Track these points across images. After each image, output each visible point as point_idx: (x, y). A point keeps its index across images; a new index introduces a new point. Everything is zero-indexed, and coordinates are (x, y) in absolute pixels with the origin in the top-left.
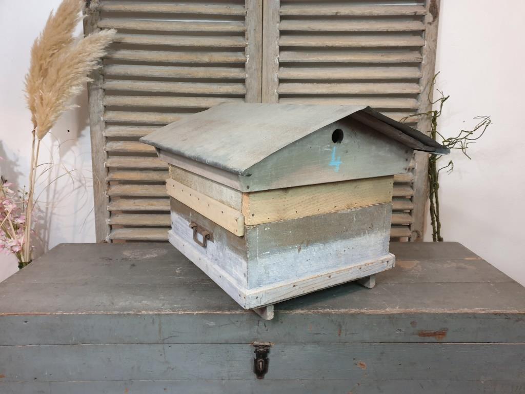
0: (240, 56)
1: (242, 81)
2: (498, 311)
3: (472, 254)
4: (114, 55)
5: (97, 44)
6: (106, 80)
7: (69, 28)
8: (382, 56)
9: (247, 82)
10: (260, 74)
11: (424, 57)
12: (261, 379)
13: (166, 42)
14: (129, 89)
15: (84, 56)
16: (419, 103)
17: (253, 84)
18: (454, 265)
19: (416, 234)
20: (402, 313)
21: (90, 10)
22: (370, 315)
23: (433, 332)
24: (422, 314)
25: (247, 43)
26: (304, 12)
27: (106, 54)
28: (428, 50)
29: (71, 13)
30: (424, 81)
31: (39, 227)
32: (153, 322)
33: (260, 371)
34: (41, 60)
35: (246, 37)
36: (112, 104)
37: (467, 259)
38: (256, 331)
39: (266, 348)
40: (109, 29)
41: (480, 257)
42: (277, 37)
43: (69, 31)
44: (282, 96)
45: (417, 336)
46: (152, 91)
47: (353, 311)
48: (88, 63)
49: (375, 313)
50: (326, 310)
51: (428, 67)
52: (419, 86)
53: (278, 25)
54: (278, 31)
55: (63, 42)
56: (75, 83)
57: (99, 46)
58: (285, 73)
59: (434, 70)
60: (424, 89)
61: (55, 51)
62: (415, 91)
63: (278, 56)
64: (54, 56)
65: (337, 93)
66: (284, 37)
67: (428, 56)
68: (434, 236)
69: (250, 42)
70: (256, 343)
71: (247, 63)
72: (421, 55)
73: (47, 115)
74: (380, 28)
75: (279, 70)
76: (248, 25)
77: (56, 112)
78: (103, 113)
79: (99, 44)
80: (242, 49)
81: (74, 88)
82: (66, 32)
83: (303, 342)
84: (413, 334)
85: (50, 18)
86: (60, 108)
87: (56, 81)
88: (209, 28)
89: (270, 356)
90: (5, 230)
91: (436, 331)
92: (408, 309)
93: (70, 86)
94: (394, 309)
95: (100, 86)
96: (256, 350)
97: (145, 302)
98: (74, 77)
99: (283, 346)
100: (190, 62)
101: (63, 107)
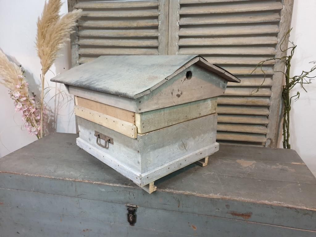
0: (155, 22)
1: (156, 38)
2: (290, 206)
3: (300, 160)
4: (83, 24)
5: (71, 18)
6: (80, 39)
7: (55, 10)
8: (250, 18)
9: (160, 38)
10: (167, 33)
11: (282, 17)
12: (132, 226)
13: (113, 15)
14: (92, 44)
15: (63, 26)
16: (276, 51)
17: (162, 39)
18: (280, 167)
19: (269, 141)
20: (219, 199)
22: (198, 197)
23: (241, 213)
24: (234, 200)
25: (159, 14)
27: (77, 24)
28: (285, 12)
30: (281, 35)
31: (52, 121)
32: (72, 185)
33: (132, 222)
34: (42, 29)
35: (159, 9)
36: (83, 53)
37: (293, 163)
38: (128, 197)
39: (134, 208)
41: (305, 163)
42: (178, 9)
43: (56, 12)
44: (181, 47)
45: (230, 215)
46: (104, 45)
47: (188, 192)
48: (67, 30)
49: (202, 196)
50: (170, 190)
51: (285, 24)
52: (277, 38)
54: (179, 5)
55: (53, 19)
56: (60, 41)
57: (73, 20)
58: (183, 32)
59: (289, 26)
60: (281, 41)
61: (50, 24)
62: (273, 42)
64: (48, 27)
65: (217, 45)
66: (183, 9)
67: (285, 16)
68: (284, 143)
69: (161, 13)
70: (128, 205)
71: (159, 26)
72: (280, 16)
73: (47, 60)
75: (179, 30)
76: (160, 2)
77: (51, 59)
78: (78, 58)
79: (72, 19)
80: (156, 17)
81: (60, 45)
82: (53, 12)
83: (156, 208)
84: (228, 213)
86: (53, 56)
87: (50, 41)
89: (137, 213)
90: (31, 122)
91: (243, 213)
92: (225, 196)
93: (58, 44)
94: (216, 195)
95: (76, 43)
96: (128, 208)
97: (72, 173)
98: (59, 39)
99: (144, 208)
100: (125, 27)
101: (55, 55)
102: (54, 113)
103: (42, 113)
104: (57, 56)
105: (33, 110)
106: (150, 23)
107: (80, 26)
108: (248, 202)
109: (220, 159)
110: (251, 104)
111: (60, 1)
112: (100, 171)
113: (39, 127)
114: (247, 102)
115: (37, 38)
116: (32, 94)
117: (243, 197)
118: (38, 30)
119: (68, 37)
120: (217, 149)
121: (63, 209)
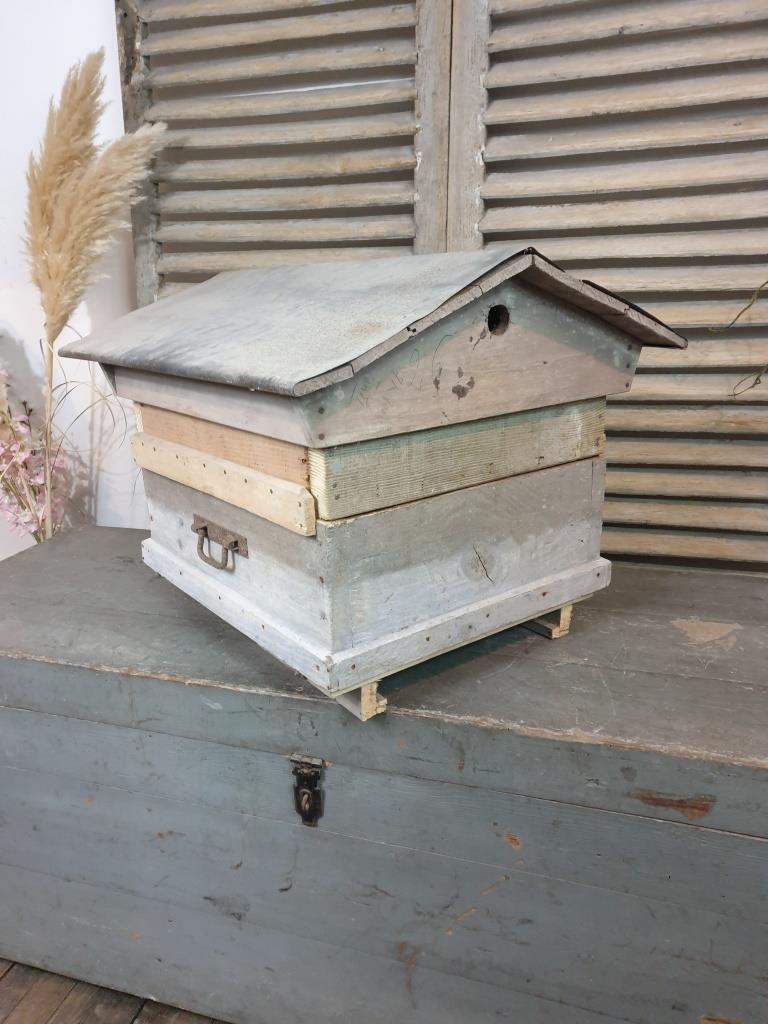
0: (405, 156)
1: (408, 209)
4: (171, 173)
5: (133, 153)
6: (163, 223)
8: (735, 125)
9: (418, 210)
10: (444, 191)
12: (314, 826)
14: (198, 239)
15: (107, 181)
17: (427, 211)
21: (132, 89)
22: (525, 737)
23: (676, 798)
24: (648, 752)
25: (417, 126)
26: (543, 38)
27: (150, 172)
29: (83, 98)
31: (82, 493)
32: (120, 689)
33: (311, 814)
34: (44, 193)
35: (416, 112)
36: (171, 270)
38: (296, 732)
39: (314, 769)
40: (153, 123)
42: (482, 106)
43: (84, 134)
44: (489, 237)
45: (637, 802)
46: (240, 240)
47: (491, 722)
48: (119, 194)
49: (538, 735)
50: (433, 712)
53: (483, 77)
54: (484, 91)
55: (76, 158)
56: (99, 232)
57: (136, 159)
58: (497, 185)
61: (65, 175)
63: (483, 148)
64: (62, 186)
65: (616, 225)
66: (498, 104)
69: (423, 124)
70: (296, 757)
71: (417, 169)
73: (58, 296)
74: (732, 54)
75: (485, 179)
76: (420, 85)
77: (73, 289)
78: (157, 286)
79: (135, 155)
80: (407, 140)
81: (99, 242)
83: (388, 769)
84: (628, 795)
85: (51, 113)
86: (78, 281)
87: (67, 232)
88: (343, 99)
89: (326, 785)
90: (18, 495)
91: (682, 798)
92: (618, 738)
93: (91, 240)
94: (588, 733)
95: (150, 236)
96: (296, 769)
97: (121, 649)
98: (95, 223)
99: (348, 770)
100: (305, 176)
101: (84, 278)
102: (88, 463)
103: (48, 465)
104: (90, 280)
105: (21, 457)
106: (384, 159)
107: (163, 181)
108: (699, 760)
109: (616, 614)
110: (732, 428)
111: (98, 99)
112: (211, 646)
113: (42, 510)
114: (718, 423)
115: (29, 223)
116: (22, 406)
117: (683, 744)
118: (31, 197)
119: (124, 218)
120: (605, 582)
121: (96, 763)
